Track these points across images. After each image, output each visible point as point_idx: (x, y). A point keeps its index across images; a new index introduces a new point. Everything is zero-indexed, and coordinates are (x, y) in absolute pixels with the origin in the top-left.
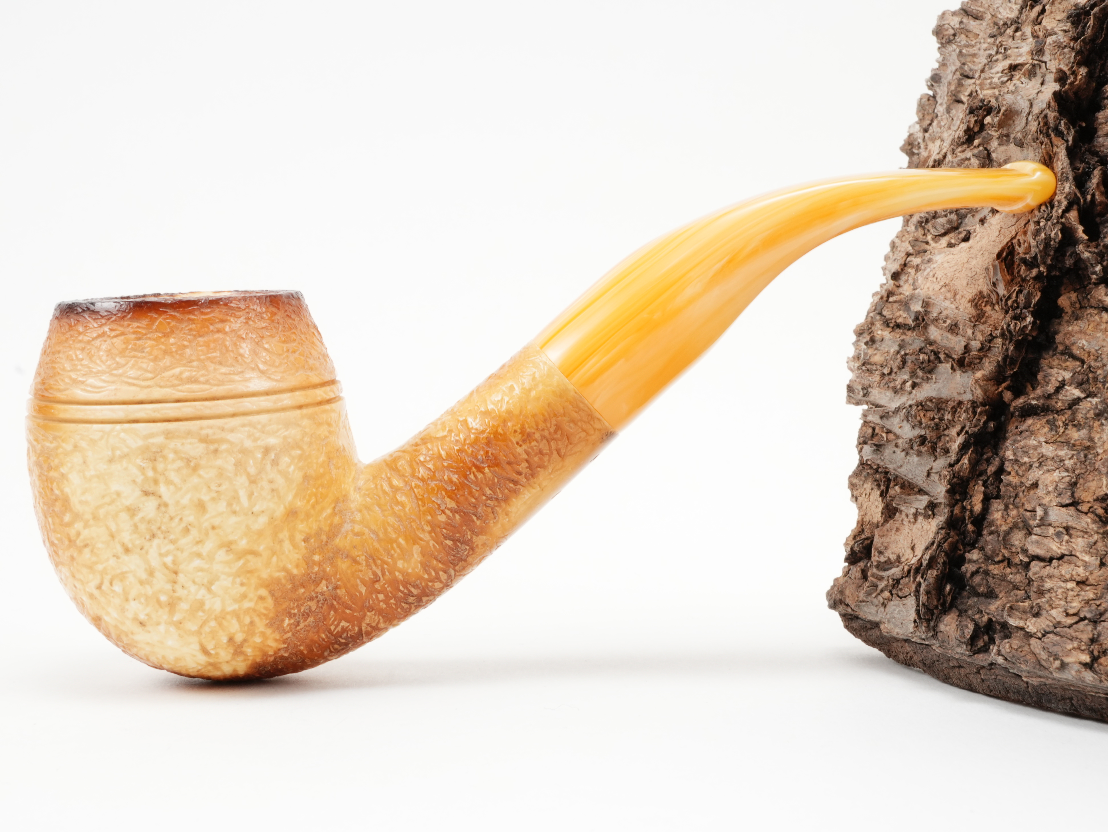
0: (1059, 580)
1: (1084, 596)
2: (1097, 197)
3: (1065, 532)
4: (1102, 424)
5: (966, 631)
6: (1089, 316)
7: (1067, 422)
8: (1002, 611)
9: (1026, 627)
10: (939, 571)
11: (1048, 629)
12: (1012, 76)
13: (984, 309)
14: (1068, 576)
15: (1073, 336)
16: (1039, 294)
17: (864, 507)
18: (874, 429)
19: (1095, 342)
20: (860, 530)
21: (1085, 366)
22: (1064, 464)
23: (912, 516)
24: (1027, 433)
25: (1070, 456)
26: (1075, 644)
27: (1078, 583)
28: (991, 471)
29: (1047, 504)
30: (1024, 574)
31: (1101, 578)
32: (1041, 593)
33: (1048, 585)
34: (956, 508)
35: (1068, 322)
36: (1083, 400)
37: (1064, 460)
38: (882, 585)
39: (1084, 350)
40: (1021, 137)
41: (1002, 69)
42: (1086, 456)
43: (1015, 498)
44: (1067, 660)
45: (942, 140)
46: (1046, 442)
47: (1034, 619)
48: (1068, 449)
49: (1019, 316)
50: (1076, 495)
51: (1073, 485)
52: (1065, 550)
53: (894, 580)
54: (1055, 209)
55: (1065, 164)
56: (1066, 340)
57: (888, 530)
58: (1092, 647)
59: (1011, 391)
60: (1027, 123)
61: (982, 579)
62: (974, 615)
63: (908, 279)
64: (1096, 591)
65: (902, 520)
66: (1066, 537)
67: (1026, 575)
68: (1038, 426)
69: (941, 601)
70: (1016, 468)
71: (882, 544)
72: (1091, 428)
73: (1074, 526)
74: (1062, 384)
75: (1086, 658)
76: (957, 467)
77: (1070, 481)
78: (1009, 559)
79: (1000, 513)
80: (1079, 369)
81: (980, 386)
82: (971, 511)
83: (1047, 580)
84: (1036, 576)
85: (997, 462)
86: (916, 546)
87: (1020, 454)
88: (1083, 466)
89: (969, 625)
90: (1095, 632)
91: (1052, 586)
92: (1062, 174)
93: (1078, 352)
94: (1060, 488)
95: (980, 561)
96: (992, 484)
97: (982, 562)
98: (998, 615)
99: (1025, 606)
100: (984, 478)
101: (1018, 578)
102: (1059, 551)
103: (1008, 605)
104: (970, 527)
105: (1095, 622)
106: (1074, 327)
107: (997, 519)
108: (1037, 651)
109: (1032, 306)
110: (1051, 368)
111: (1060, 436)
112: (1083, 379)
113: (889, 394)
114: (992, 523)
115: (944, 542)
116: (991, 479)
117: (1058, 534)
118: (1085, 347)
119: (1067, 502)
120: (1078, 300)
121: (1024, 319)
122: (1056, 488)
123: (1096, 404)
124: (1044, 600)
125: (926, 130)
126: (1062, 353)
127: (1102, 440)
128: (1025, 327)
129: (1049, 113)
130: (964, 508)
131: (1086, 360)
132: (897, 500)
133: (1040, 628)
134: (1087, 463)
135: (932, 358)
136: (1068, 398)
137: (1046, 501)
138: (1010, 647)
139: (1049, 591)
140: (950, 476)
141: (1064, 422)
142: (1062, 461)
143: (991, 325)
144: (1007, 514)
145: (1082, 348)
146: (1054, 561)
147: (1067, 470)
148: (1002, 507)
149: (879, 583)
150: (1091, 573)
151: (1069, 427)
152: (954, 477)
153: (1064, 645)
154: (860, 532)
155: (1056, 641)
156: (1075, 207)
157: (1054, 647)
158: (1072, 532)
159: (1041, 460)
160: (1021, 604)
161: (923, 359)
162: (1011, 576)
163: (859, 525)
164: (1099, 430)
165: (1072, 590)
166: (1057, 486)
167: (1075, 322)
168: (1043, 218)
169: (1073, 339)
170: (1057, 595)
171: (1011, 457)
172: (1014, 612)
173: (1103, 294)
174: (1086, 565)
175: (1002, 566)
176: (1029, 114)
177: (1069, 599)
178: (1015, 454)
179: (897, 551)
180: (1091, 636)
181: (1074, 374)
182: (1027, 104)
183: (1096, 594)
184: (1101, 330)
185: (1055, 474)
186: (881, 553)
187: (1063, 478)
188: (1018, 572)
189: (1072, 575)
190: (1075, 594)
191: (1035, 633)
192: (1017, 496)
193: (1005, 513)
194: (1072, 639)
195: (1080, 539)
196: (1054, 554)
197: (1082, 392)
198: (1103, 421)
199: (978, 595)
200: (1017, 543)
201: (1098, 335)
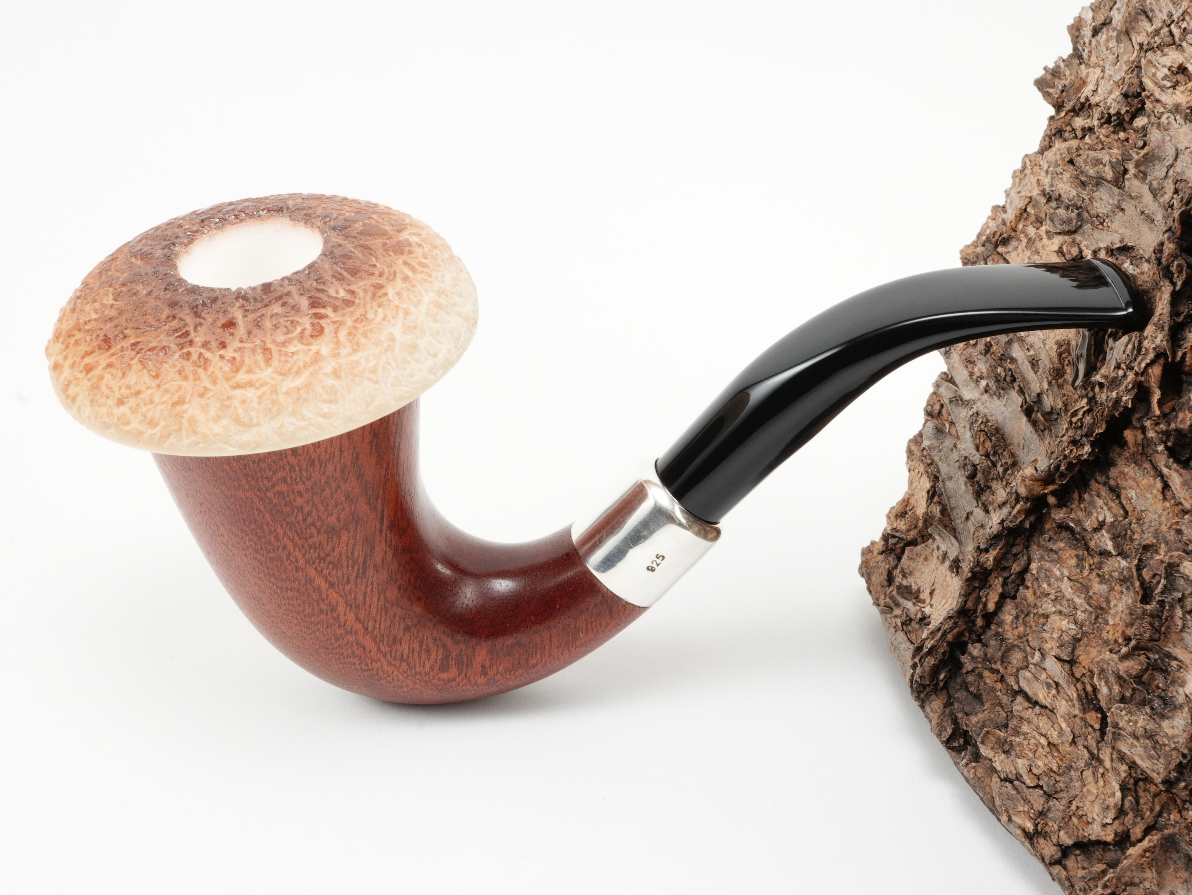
0: (1035, 729)
1: (1049, 762)
2: (1187, 359)
3: (1054, 686)
4: (1122, 592)
5: (944, 734)
6: (1146, 471)
7: (1093, 567)
8: (980, 728)
9: (993, 760)
10: (937, 661)
11: (1010, 776)
12: (1177, 83)
13: (1066, 367)
14: (1044, 732)
15: (1126, 481)
16: (1104, 426)
17: (914, 486)
18: (942, 406)
19: (1143, 502)
20: (903, 510)
21: (1127, 520)
22: (1076, 613)
23: (942, 553)
24: (1055, 556)
25: (1083, 609)
26: (1026, 809)
27: (1049, 743)
28: (1015, 569)
29: (1047, 650)
30: (1011, 699)
31: (1068, 756)
32: (1017, 732)
33: (1025, 728)
34: (970, 598)
35: (1126, 458)
36: (1114, 557)
37: (1077, 609)
38: (897, 612)
39: (1131, 503)
40: (1156, 187)
41: (1170, 64)
42: (1097, 618)
43: (1026, 616)
44: (1014, 818)
45: (1103, 71)
46: (1068, 578)
47: (1003, 756)
48: (1085, 599)
49: (1079, 441)
50: (1077, 652)
51: (1076, 640)
52: (1049, 703)
53: (907, 616)
54: (1140, 357)
55: (1165, 311)
56: (1119, 479)
57: (917, 555)
58: (1039, 820)
59: (1056, 497)
60: (1166, 176)
61: (975, 681)
62: (958, 712)
63: (1017, 247)
64: (1060, 763)
65: (933, 550)
66: (1054, 692)
67: (1012, 702)
68: (1067, 554)
69: (934, 682)
70: (1036, 586)
71: (908, 567)
72: (1111, 589)
73: (1063, 686)
74: (1101, 525)
75: (1029, 826)
76: (983, 557)
77: (1076, 635)
78: (1002, 676)
79: (1011, 618)
80: (1121, 519)
81: (1026, 486)
82: (985, 605)
83: (1025, 723)
84: (1018, 714)
85: (1023, 561)
86: (936, 592)
87: (1042, 575)
88: (1091, 627)
89: (948, 729)
90: (1046, 806)
91: (1028, 731)
92: (1159, 320)
93: (1124, 502)
94: (1064, 639)
95: (979, 660)
96: (1013, 582)
97: (980, 662)
98: (975, 731)
99: (1000, 736)
100: (1006, 574)
101: (1005, 699)
102: (1044, 702)
103: (986, 729)
104: (979, 622)
105: (1049, 796)
106: (1130, 470)
107: (1006, 624)
108: (994, 795)
109: (1094, 435)
110: (1099, 496)
111: (1083, 578)
112: (1120, 532)
113: (966, 374)
114: (1000, 624)
115: (950, 632)
116: (1013, 576)
117: (1048, 686)
118: (1132, 501)
119: (1065, 658)
120: (1143, 444)
121: (1083, 445)
122: (1059, 638)
123: (1123, 569)
124: (1017, 739)
125: (1096, 32)
126: (1112, 489)
127: (1117, 609)
128: (1082, 455)
129: (1166, 243)
130: (980, 598)
131: (1130, 514)
132: (933, 528)
133: (1004, 770)
134: (1095, 626)
135: (1008, 379)
136: (1101, 544)
137: (1047, 646)
138: (975, 773)
139: (1024, 734)
140: (974, 564)
141: (1091, 565)
142: (1075, 608)
143: (1064, 395)
144: (1016, 624)
145: (1130, 500)
146: (1037, 707)
147: (1076, 623)
148: (1014, 612)
149: (894, 609)
150: (1063, 743)
151: (1094, 574)
152: (978, 565)
153: (1016, 803)
154: (902, 513)
155: (1012, 795)
156: (1162, 361)
157: (1008, 801)
158: (1060, 688)
159: (1058, 594)
160: (998, 731)
161: (1000, 373)
162: (999, 693)
163: (904, 504)
164: (1118, 597)
165: (1043, 748)
166: (1062, 635)
167: (1133, 465)
168: (1125, 363)
169: (1125, 483)
170: (1029, 744)
171: (1034, 572)
172: (990, 736)
173: (1163, 463)
174: (1061, 732)
175: (995, 677)
176: (1171, 166)
177: (1038, 754)
178: (1038, 572)
179: (920, 583)
180: (1040, 809)
181: (1115, 521)
182: (1173, 152)
183: (1059, 767)
184: (1152, 493)
185: (1063, 623)
186: (904, 576)
187: (1070, 629)
188: (1006, 694)
189: (1047, 734)
190: (1044, 754)
191: (999, 772)
192: (1028, 614)
193: (1015, 621)
194: (1026, 801)
195: (1064, 702)
196: (1039, 700)
197: (1114, 548)
198: (1124, 590)
199: (968, 691)
200: (1015, 662)
201: (1149, 496)
